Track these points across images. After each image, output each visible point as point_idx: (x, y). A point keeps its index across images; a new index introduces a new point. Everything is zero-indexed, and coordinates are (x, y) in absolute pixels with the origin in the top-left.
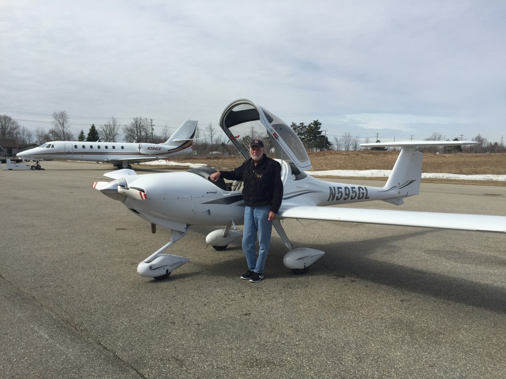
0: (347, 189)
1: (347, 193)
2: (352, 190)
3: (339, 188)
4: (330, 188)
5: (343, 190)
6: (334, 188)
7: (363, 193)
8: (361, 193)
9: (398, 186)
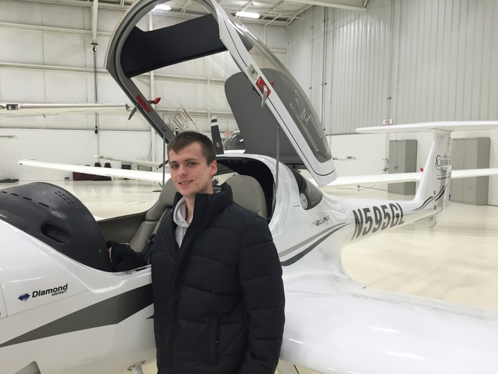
0: (377, 211)
1: (379, 219)
2: (384, 211)
3: (367, 210)
4: (354, 212)
5: (371, 214)
6: (359, 210)
7: (398, 216)
8: (395, 216)
9: (434, 196)
